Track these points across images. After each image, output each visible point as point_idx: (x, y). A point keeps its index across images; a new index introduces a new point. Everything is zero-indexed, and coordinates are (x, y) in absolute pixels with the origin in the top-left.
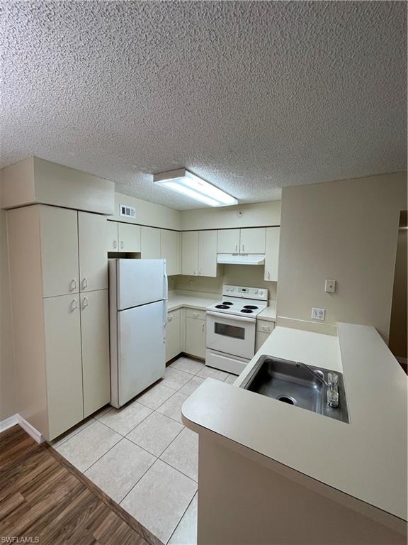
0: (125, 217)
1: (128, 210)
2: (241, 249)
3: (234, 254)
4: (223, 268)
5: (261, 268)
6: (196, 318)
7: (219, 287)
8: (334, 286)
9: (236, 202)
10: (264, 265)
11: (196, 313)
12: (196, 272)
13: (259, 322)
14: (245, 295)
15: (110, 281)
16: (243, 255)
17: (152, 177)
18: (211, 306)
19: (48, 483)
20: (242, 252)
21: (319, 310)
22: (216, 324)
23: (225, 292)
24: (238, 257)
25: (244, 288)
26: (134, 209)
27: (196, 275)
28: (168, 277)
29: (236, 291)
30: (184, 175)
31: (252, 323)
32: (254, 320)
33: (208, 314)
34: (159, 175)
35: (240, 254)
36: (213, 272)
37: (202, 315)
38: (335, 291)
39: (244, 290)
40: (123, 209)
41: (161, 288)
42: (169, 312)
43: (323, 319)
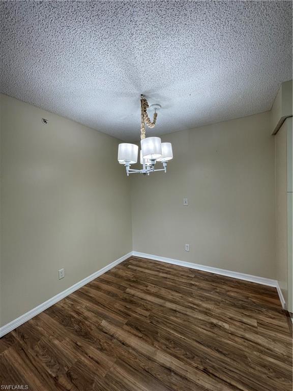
19: (275, 334)
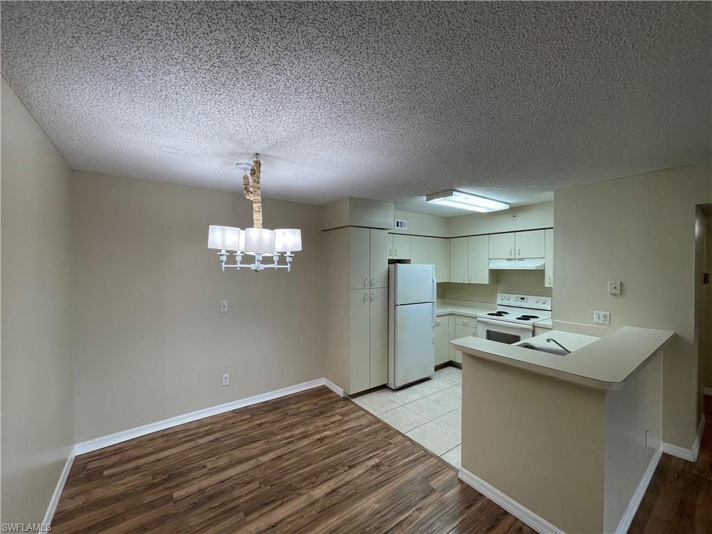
0: (398, 229)
1: (401, 223)
2: (517, 252)
3: (508, 259)
4: (497, 275)
5: (540, 273)
6: (465, 325)
7: (494, 296)
8: (619, 288)
9: (507, 207)
10: (544, 270)
11: (466, 320)
12: (466, 280)
13: (536, 328)
14: (523, 304)
15: (390, 282)
16: (519, 259)
17: (425, 198)
18: (483, 314)
20: (517, 257)
21: (602, 313)
22: (488, 331)
23: (499, 301)
24: (514, 262)
25: (523, 296)
26: (406, 222)
27: (466, 282)
28: (437, 283)
29: (513, 300)
30: (451, 195)
31: (529, 330)
32: (530, 327)
33: (479, 321)
34: (431, 196)
35: (515, 259)
36: (485, 279)
37: (472, 322)
38: (621, 293)
39: (522, 299)
40: (398, 222)
41: (430, 293)
42: (437, 316)
43: (608, 323)
